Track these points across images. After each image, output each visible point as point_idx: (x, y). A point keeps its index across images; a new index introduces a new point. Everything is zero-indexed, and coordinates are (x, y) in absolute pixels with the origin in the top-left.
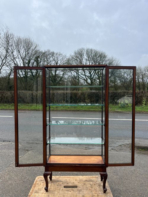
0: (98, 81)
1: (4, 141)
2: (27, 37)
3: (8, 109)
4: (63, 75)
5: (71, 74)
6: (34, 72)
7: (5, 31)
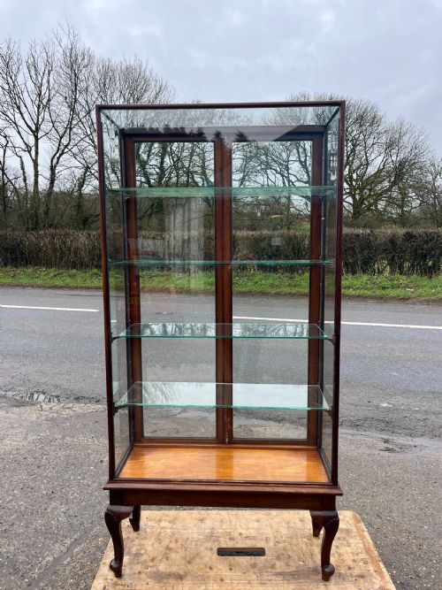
0: (350, 200)
1: (78, 399)
2: (132, 62)
3: (82, 288)
4: (242, 183)
5: (266, 180)
6: (152, 174)
7: (66, 42)
